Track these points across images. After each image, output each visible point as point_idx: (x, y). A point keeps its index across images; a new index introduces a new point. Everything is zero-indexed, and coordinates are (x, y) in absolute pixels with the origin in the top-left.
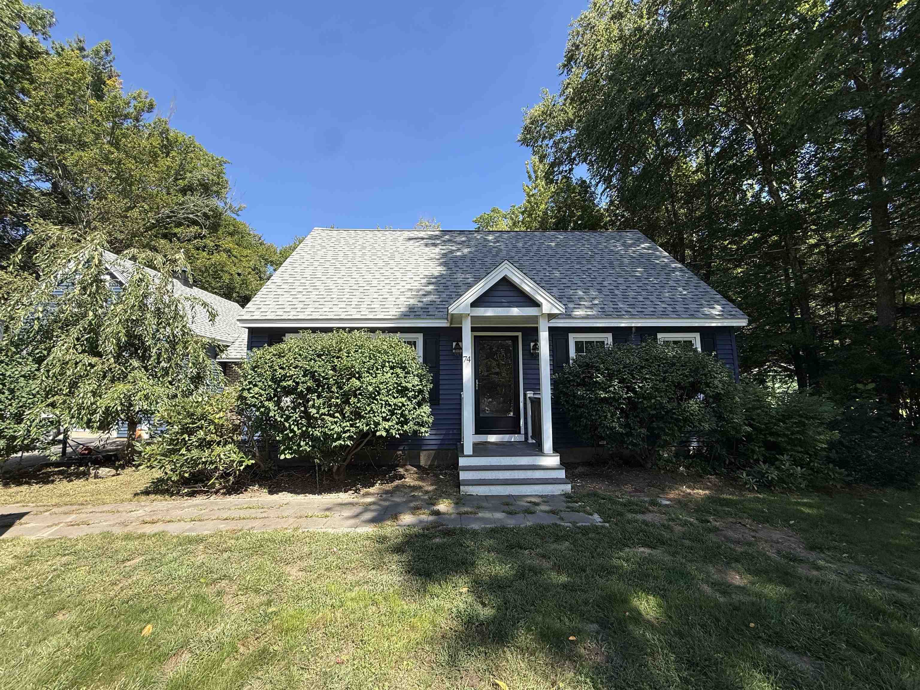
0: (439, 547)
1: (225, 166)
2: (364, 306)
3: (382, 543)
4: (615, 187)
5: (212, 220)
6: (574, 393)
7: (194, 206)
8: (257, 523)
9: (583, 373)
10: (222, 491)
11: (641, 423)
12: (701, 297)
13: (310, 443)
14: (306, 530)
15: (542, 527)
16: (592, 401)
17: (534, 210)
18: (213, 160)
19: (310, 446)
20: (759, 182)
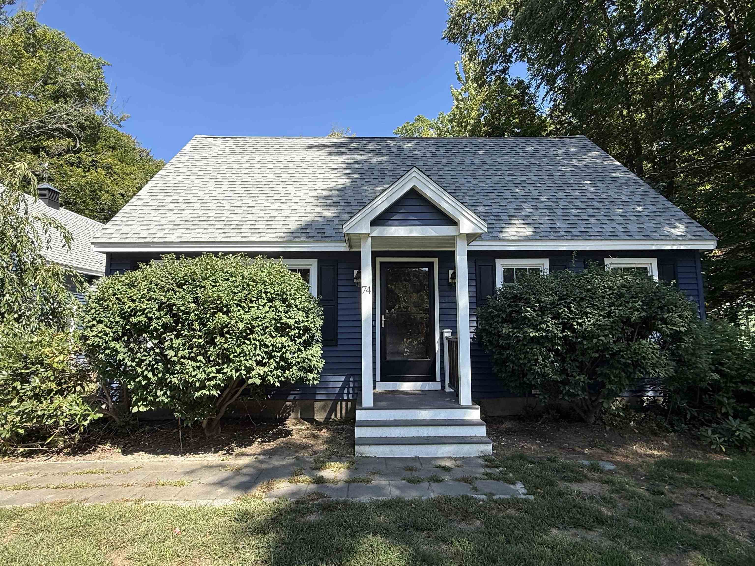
0: (311, 527)
1: (104, 69)
2: (246, 226)
3: (241, 521)
4: (560, 89)
5: (88, 132)
6: (499, 332)
7: (67, 114)
8: (91, 494)
9: (509, 306)
10: (65, 451)
11: (581, 369)
12: (660, 214)
13: (168, 393)
14: (150, 503)
15: (448, 500)
16: (520, 341)
17: (465, 117)
18: (90, 62)
19: (168, 397)
20: (732, 79)
